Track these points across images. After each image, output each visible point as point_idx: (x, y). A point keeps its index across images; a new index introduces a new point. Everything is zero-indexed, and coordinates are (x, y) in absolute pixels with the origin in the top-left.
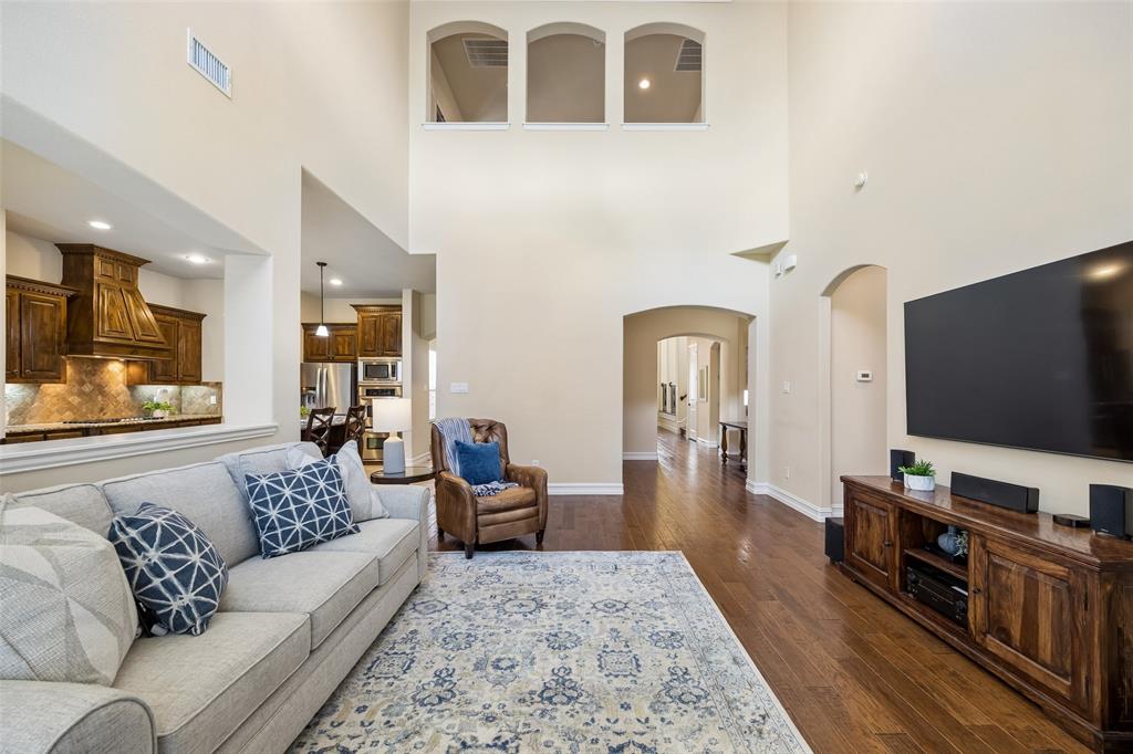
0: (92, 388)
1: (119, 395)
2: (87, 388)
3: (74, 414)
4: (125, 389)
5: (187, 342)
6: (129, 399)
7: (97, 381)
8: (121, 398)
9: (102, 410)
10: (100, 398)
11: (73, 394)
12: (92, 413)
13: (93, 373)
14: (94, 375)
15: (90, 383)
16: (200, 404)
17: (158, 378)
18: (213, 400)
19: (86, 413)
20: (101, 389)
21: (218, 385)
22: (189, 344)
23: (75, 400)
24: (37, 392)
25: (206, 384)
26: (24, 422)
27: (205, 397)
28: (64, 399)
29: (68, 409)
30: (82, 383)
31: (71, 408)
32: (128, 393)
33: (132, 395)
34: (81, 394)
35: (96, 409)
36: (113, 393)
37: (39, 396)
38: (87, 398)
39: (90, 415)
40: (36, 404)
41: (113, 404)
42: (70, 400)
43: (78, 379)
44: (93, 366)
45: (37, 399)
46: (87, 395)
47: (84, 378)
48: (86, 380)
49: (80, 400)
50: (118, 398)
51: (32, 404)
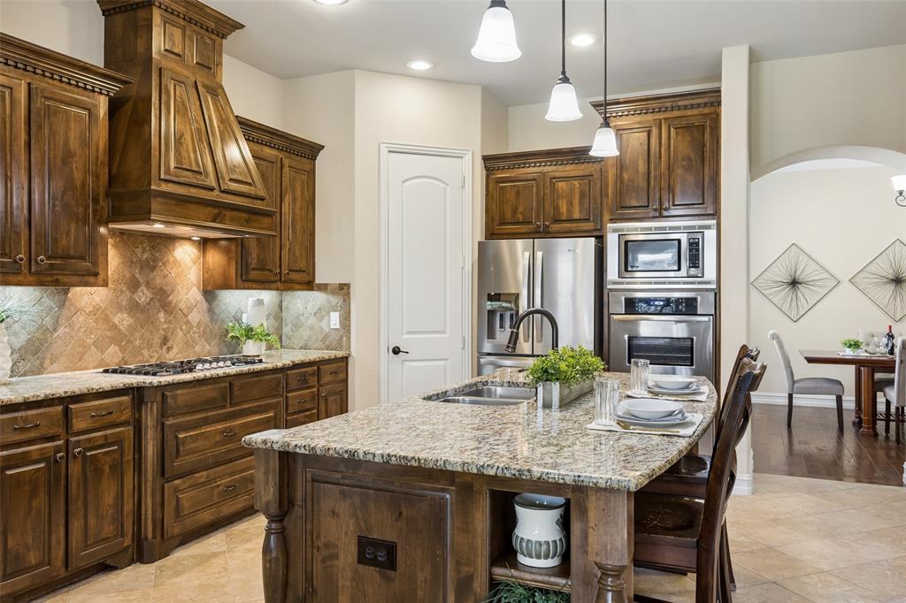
0: (150, 295)
1: (191, 309)
2: (143, 296)
3: (123, 349)
4: (200, 297)
5: (294, 200)
6: (207, 318)
7: (158, 281)
8: (194, 317)
9: (165, 340)
10: (162, 315)
11: (120, 309)
12: (149, 348)
13: (150, 266)
14: (153, 269)
15: (148, 284)
16: (312, 328)
17: (254, 274)
18: (335, 319)
19: (140, 348)
20: (162, 298)
21: (344, 289)
22: (298, 205)
23: (123, 320)
24: (62, 305)
25: (323, 288)
26: (39, 370)
27: (321, 313)
28: (107, 319)
29: (114, 341)
30: (134, 285)
31: (119, 338)
32: (205, 305)
33: (211, 310)
34: (134, 307)
35: (157, 340)
36: (182, 305)
37: (66, 312)
38: (142, 317)
39: (146, 352)
40: (61, 330)
41: (181, 329)
42: (116, 320)
43: (128, 276)
44: (153, 247)
45: (62, 321)
46: (142, 311)
47: (137, 276)
48: (141, 280)
49: (131, 320)
50: (189, 317)
51: (55, 330)
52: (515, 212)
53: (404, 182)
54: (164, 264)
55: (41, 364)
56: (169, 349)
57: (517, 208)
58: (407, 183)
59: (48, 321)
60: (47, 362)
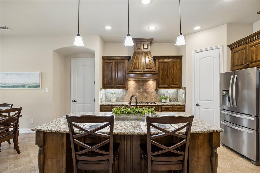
0: (142, 90)
1: (152, 93)
2: (141, 90)
4: (154, 90)
6: (156, 94)
7: (144, 88)
8: (153, 94)
9: (146, 98)
10: (145, 94)
11: (137, 92)
12: (143, 99)
13: (143, 85)
14: (144, 85)
15: (142, 89)
16: (181, 98)
17: (160, 86)
20: (146, 91)
21: (185, 88)
22: (175, 70)
25: (182, 88)
26: (123, 101)
27: (182, 94)
28: (134, 94)
30: (140, 89)
32: (156, 92)
33: (157, 93)
34: (139, 92)
35: (144, 98)
36: (150, 92)
37: (127, 93)
38: (141, 94)
39: (142, 100)
40: (126, 96)
41: (150, 96)
42: (136, 94)
43: (138, 87)
44: (143, 82)
45: (127, 94)
46: (141, 93)
47: (140, 87)
48: (141, 88)
49: (139, 94)
50: (152, 94)
51: (126, 95)
52: (238, 62)
53: (199, 60)
54: (146, 85)
55: (123, 100)
56: (147, 100)
57: (239, 60)
58: (200, 60)
59: (124, 94)
60: (124, 100)
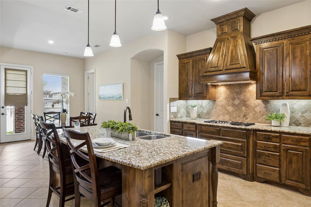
0: (239, 102)
1: (256, 106)
2: (237, 102)
3: (230, 117)
4: (261, 102)
6: (264, 110)
7: (242, 97)
8: (258, 109)
9: (245, 116)
10: (244, 108)
11: (229, 105)
12: (239, 117)
13: (239, 93)
14: (241, 94)
15: (238, 99)
19: (236, 117)
20: (244, 103)
23: (230, 109)
24: (214, 104)
28: (225, 108)
29: (227, 114)
30: (234, 99)
31: (229, 113)
32: (263, 105)
33: (265, 107)
34: (234, 105)
35: (242, 115)
36: (252, 105)
37: (215, 106)
38: (236, 108)
39: (238, 119)
40: (214, 110)
41: (252, 113)
42: (228, 108)
43: (232, 96)
44: (240, 87)
45: (214, 108)
46: (237, 106)
47: (235, 96)
48: (236, 98)
49: (233, 109)
50: (255, 109)
51: (212, 110)
54: (244, 92)
55: (209, 117)
56: (246, 119)
59: (211, 108)
60: (211, 117)
